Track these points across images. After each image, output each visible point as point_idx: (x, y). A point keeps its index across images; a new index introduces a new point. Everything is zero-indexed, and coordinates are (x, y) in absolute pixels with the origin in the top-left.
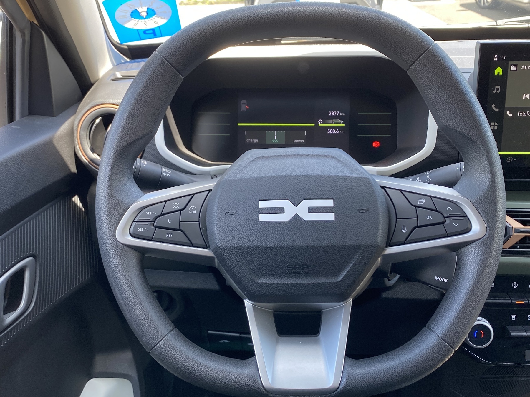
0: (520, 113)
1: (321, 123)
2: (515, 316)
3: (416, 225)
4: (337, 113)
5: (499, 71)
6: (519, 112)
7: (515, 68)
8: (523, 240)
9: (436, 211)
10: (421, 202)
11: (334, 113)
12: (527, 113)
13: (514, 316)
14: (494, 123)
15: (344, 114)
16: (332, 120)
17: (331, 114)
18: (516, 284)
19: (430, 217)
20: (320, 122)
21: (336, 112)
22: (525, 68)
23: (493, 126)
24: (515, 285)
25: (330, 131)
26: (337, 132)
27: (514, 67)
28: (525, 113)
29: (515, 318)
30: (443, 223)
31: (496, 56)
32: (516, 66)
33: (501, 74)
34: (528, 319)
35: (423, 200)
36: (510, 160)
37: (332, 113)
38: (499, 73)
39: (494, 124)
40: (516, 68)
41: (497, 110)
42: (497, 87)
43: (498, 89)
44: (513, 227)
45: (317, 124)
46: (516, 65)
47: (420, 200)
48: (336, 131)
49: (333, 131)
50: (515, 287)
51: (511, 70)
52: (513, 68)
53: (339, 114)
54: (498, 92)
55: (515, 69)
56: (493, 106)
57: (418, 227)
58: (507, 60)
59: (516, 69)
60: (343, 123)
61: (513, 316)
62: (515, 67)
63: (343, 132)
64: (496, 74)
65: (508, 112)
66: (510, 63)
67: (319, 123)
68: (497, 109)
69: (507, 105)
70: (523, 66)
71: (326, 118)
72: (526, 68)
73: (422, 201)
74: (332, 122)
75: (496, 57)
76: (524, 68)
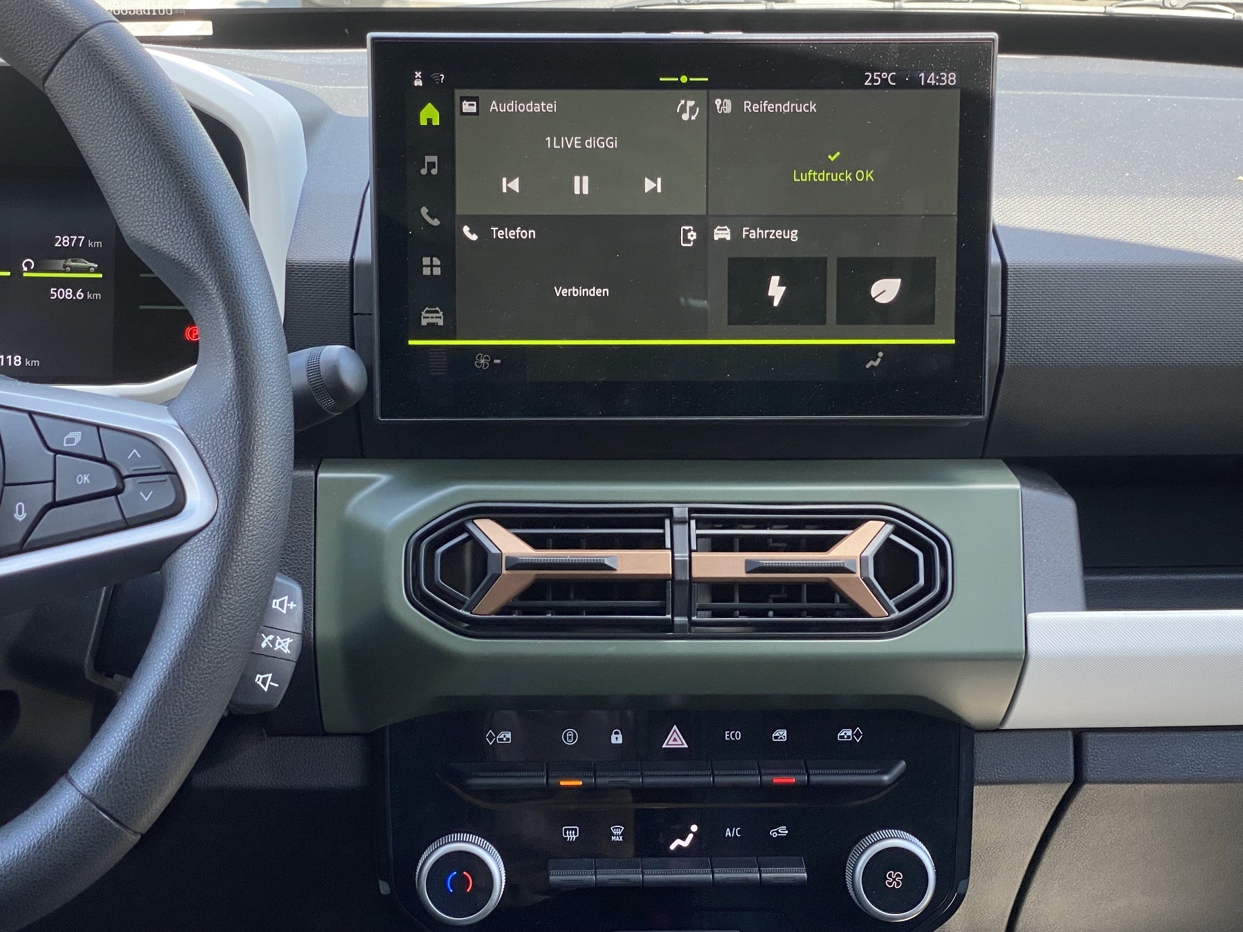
0: (497, 231)
1: (30, 271)
2: (576, 830)
3: (50, 500)
4: (78, 240)
5: (429, 114)
6: (494, 229)
7: (471, 107)
8: (535, 591)
9: (104, 461)
10: (71, 441)
11: (71, 240)
12: (518, 231)
13: (572, 830)
14: (429, 258)
15: (99, 244)
16: (63, 262)
17: (61, 243)
18: (574, 733)
19: (86, 478)
20: (28, 264)
21: (76, 237)
22: (499, 109)
23: (427, 266)
24: (570, 738)
25: (56, 291)
26: (80, 296)
27: (470, 105)
28: (512, 233)
29: (575, 837)
30: (116, 492)
31: (418, 74)
32: (475, 103)
33: (436, 122)
34: (613, 838)
35: (77, 436)
36: (483, 361)
37: (64, 241)
38: (429, 121)
39: (432, 261)
40: (475, 107)
41: (436, 222)
42: (428, 159)
43: (431, 165)
44: (503, 552)
45: (17, 272)
46: (476, 99)
47: (71, 435)
48: (74, 294)
49: (68, 294)
50: (570, 743)
51: (462, 113)
52: (468, 107)
53: (85, 242)
54: (434, 171)
55: (474, 109)
56: (424, 211)
57: (54, 504)
58: (450, 86)
59: (475, 111)
60: (96, 271)
61: (569, 830)
62: (473, 105)
63: (98, 296)
64: (423, 122)
65: (466, 229)
66: (458, 93)
67: (25, 269)
68: (436, 219)
69: (460, 210)
70: (494, 102)
71: (46, 254)
72: (503, 109)
73: (74, 438)
74: (65, 266)
75: (418, 78)
76: (496, 108)
